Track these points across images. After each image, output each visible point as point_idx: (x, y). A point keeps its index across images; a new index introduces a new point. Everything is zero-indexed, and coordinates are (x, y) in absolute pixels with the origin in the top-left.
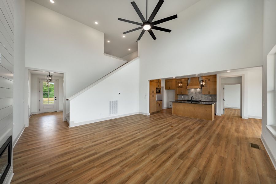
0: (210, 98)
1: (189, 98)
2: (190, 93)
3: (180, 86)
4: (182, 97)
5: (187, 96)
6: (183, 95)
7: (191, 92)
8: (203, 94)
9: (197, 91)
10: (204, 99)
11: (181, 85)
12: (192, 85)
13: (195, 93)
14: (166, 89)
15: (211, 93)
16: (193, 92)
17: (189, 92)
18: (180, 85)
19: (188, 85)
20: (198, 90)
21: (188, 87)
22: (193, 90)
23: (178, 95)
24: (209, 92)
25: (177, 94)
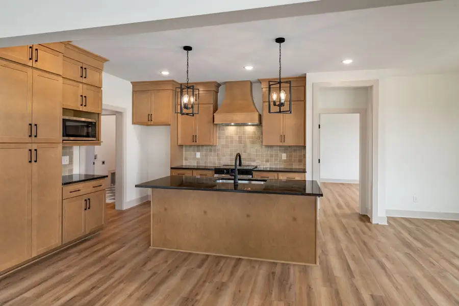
0: (284, 156)
1: (219, 159)
2: (223, 142)
3: (186, 107)
4: (198, 155)
5: (215, 151)
6: (199, 147)
7: (227, 138)
8: (264, 143)
9: (244, 133)
10: (267, 161)
11: (192, 100)
12: (231, 109)
13: (240, 142)
14: (133, 123)
15: (289, 141)
16: (231, 137)
17: (219, 138)
18: (185, 99)
19: (215, 109)
20: (250, 129)
21: (219, 118)
22: (231, 130)
23: (181, 146)
24: (283, 138)
25: (180, 142)
